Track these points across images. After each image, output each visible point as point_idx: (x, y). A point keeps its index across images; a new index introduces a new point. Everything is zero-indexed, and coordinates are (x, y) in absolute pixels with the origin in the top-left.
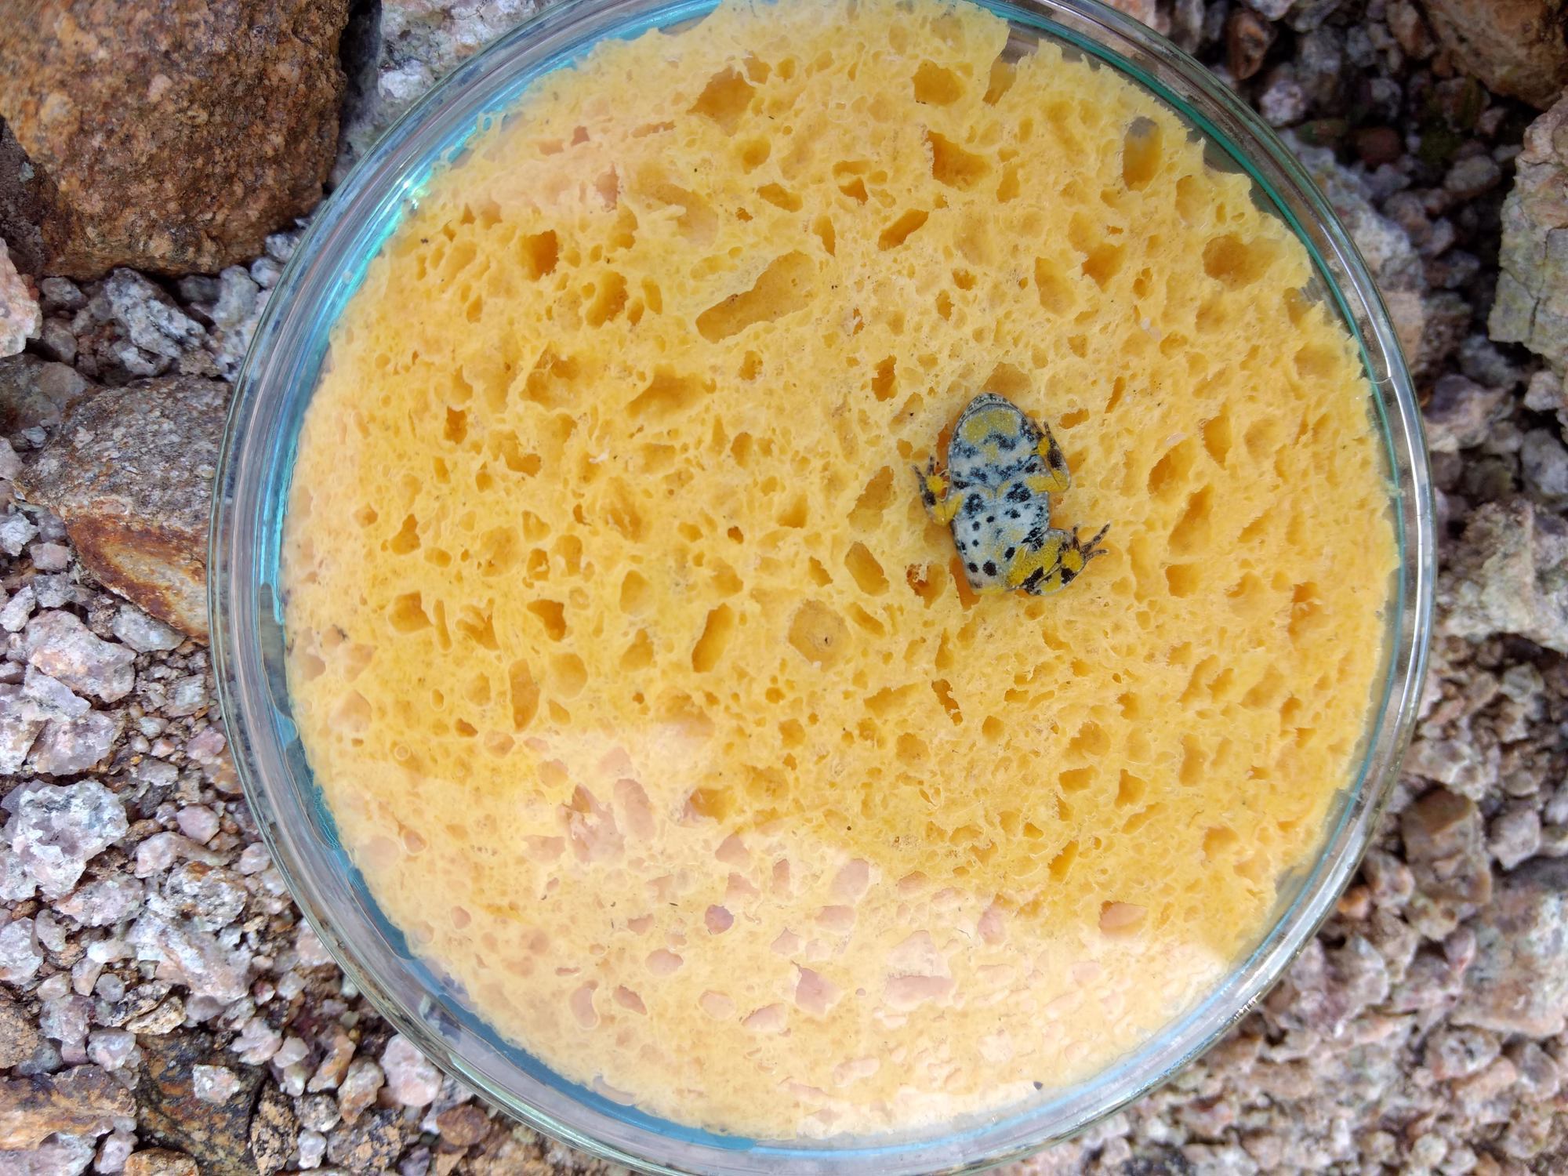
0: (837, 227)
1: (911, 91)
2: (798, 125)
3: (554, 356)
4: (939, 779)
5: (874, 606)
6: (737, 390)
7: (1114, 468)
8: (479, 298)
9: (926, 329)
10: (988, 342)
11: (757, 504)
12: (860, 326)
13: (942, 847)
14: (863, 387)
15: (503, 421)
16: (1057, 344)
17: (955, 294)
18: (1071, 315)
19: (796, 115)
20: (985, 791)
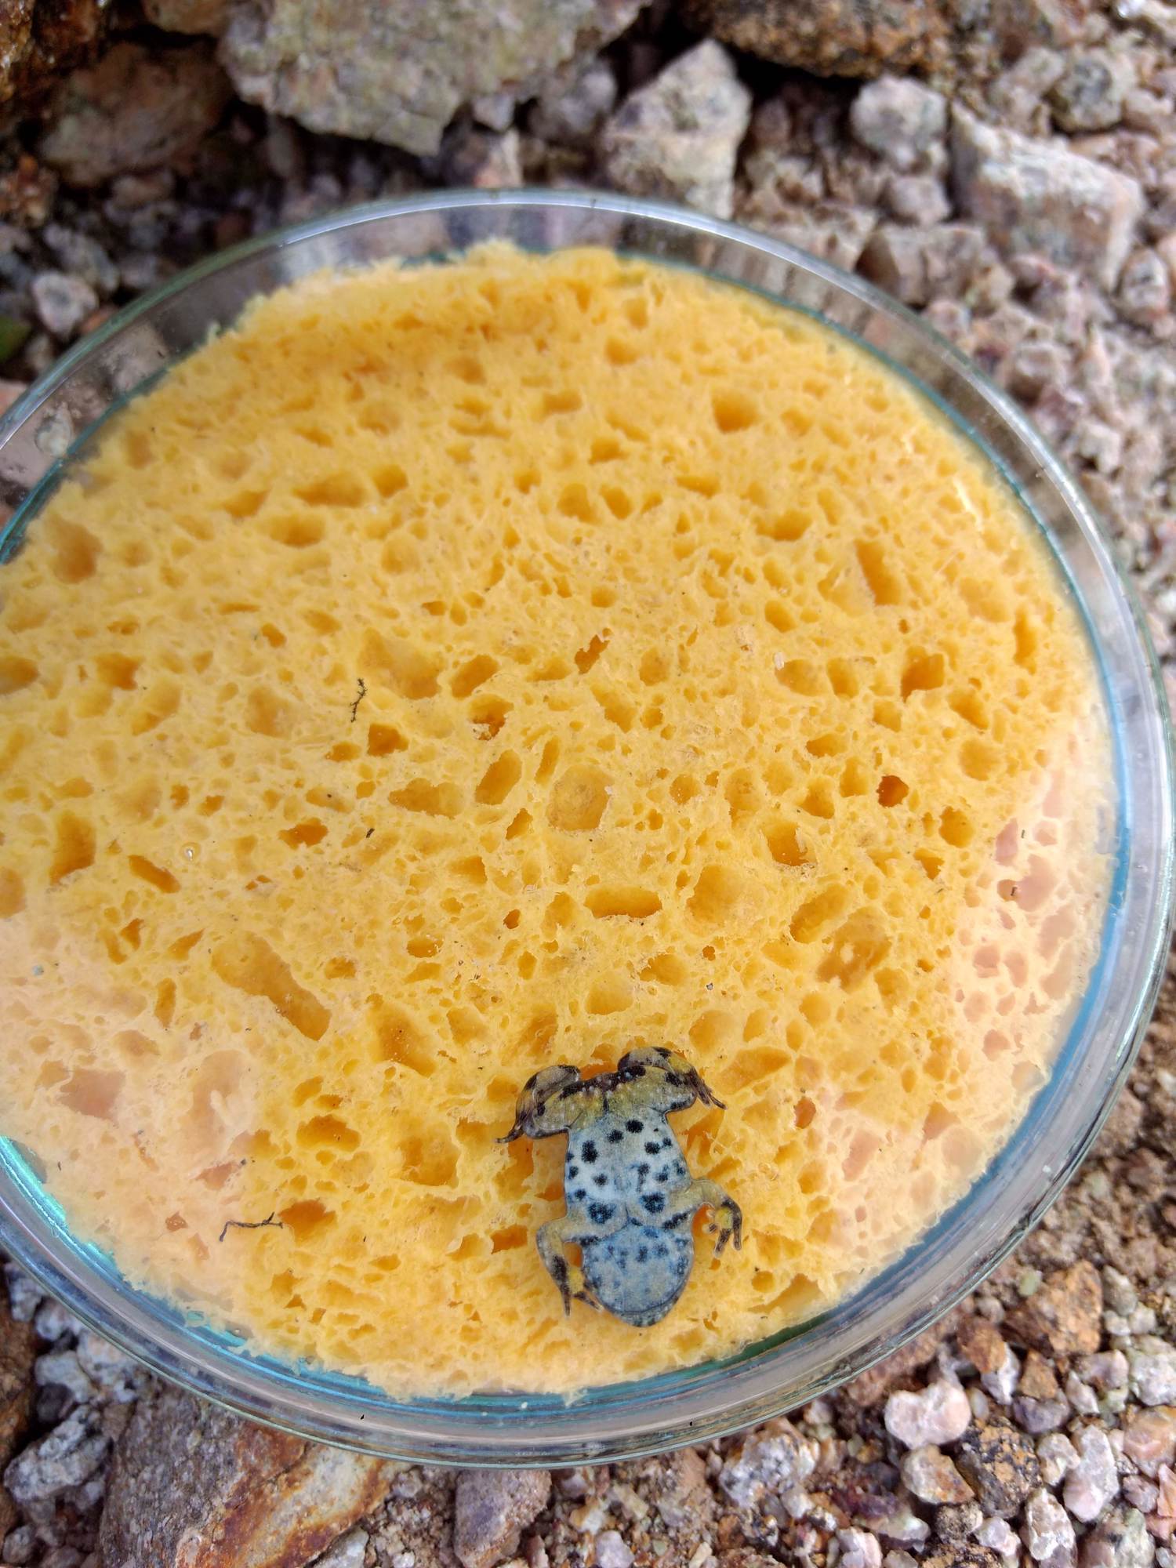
1: (18, 917)
3: (405, 1168)
4: (671, 630)
5: (530, 760)
6: (368, 973)
7: (308, 582)
8: (373, 1263)
11: (474, 910)
12: (263, 879)
13: (733, 604)
14: (321, 852)
16: (208, 682)
17: (195, 800)
18: (177, 679)
20: (664, 583)
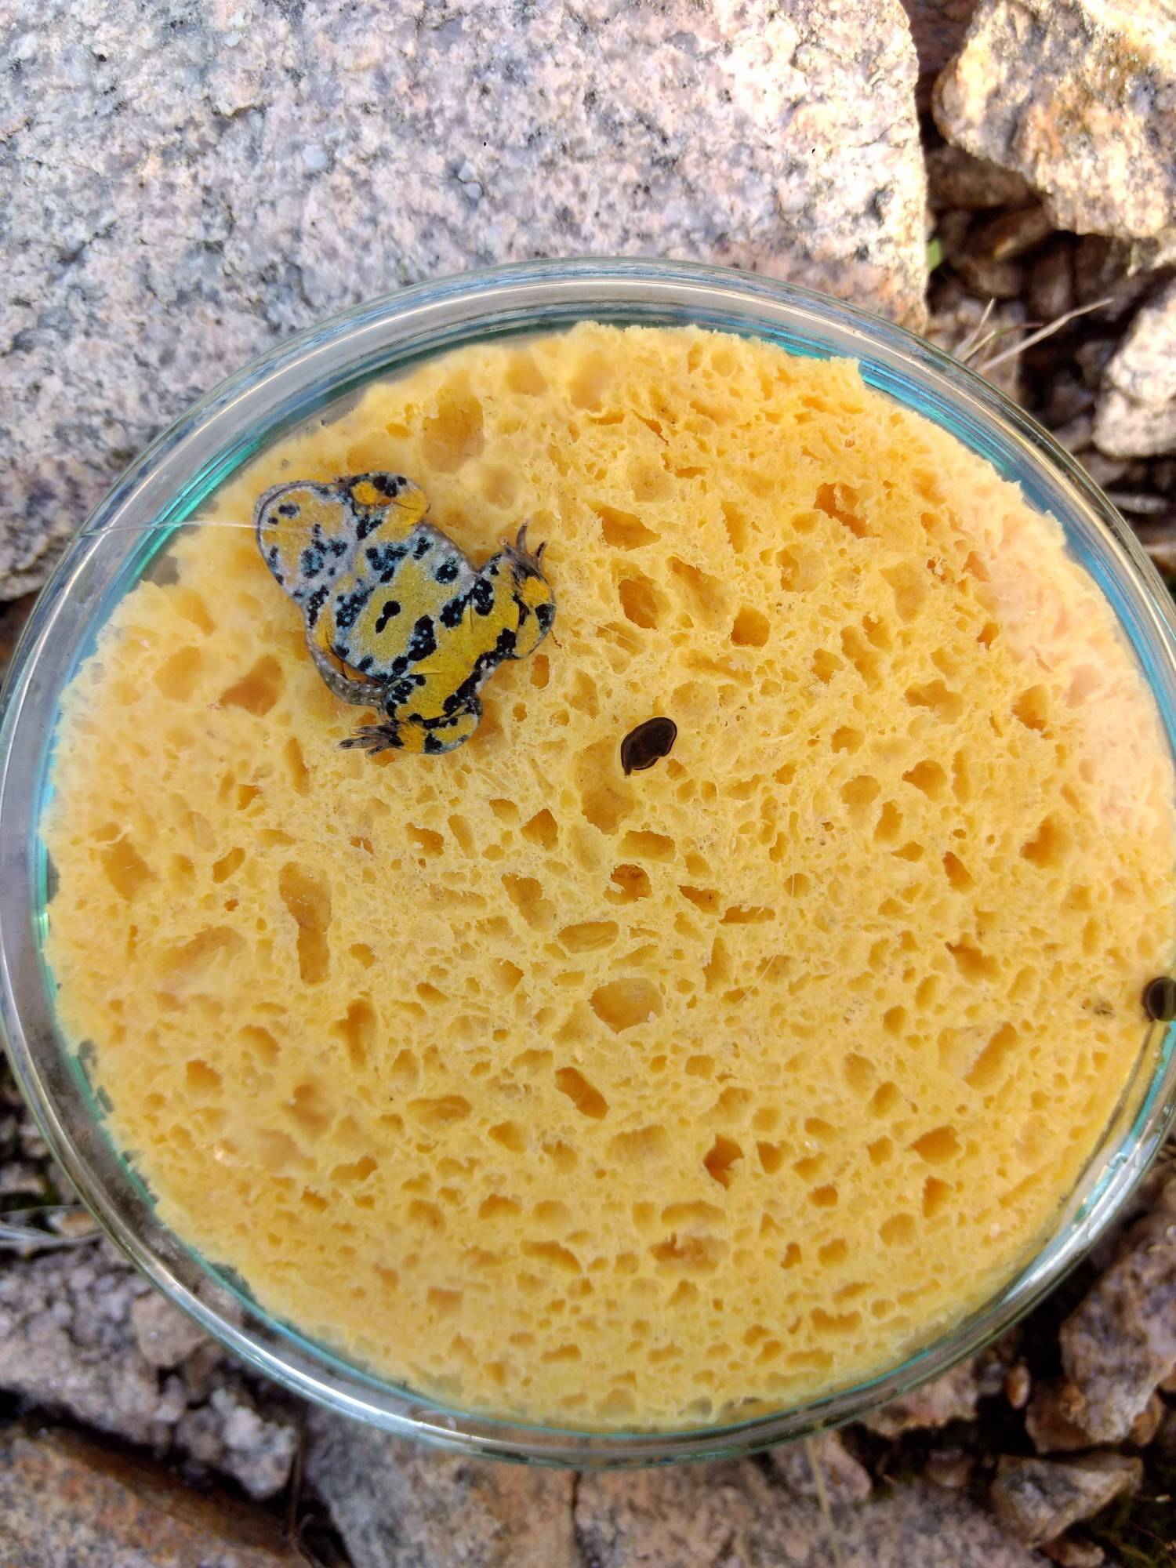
0: (272, 826)
2: (170, 820)
19: (160, 816)
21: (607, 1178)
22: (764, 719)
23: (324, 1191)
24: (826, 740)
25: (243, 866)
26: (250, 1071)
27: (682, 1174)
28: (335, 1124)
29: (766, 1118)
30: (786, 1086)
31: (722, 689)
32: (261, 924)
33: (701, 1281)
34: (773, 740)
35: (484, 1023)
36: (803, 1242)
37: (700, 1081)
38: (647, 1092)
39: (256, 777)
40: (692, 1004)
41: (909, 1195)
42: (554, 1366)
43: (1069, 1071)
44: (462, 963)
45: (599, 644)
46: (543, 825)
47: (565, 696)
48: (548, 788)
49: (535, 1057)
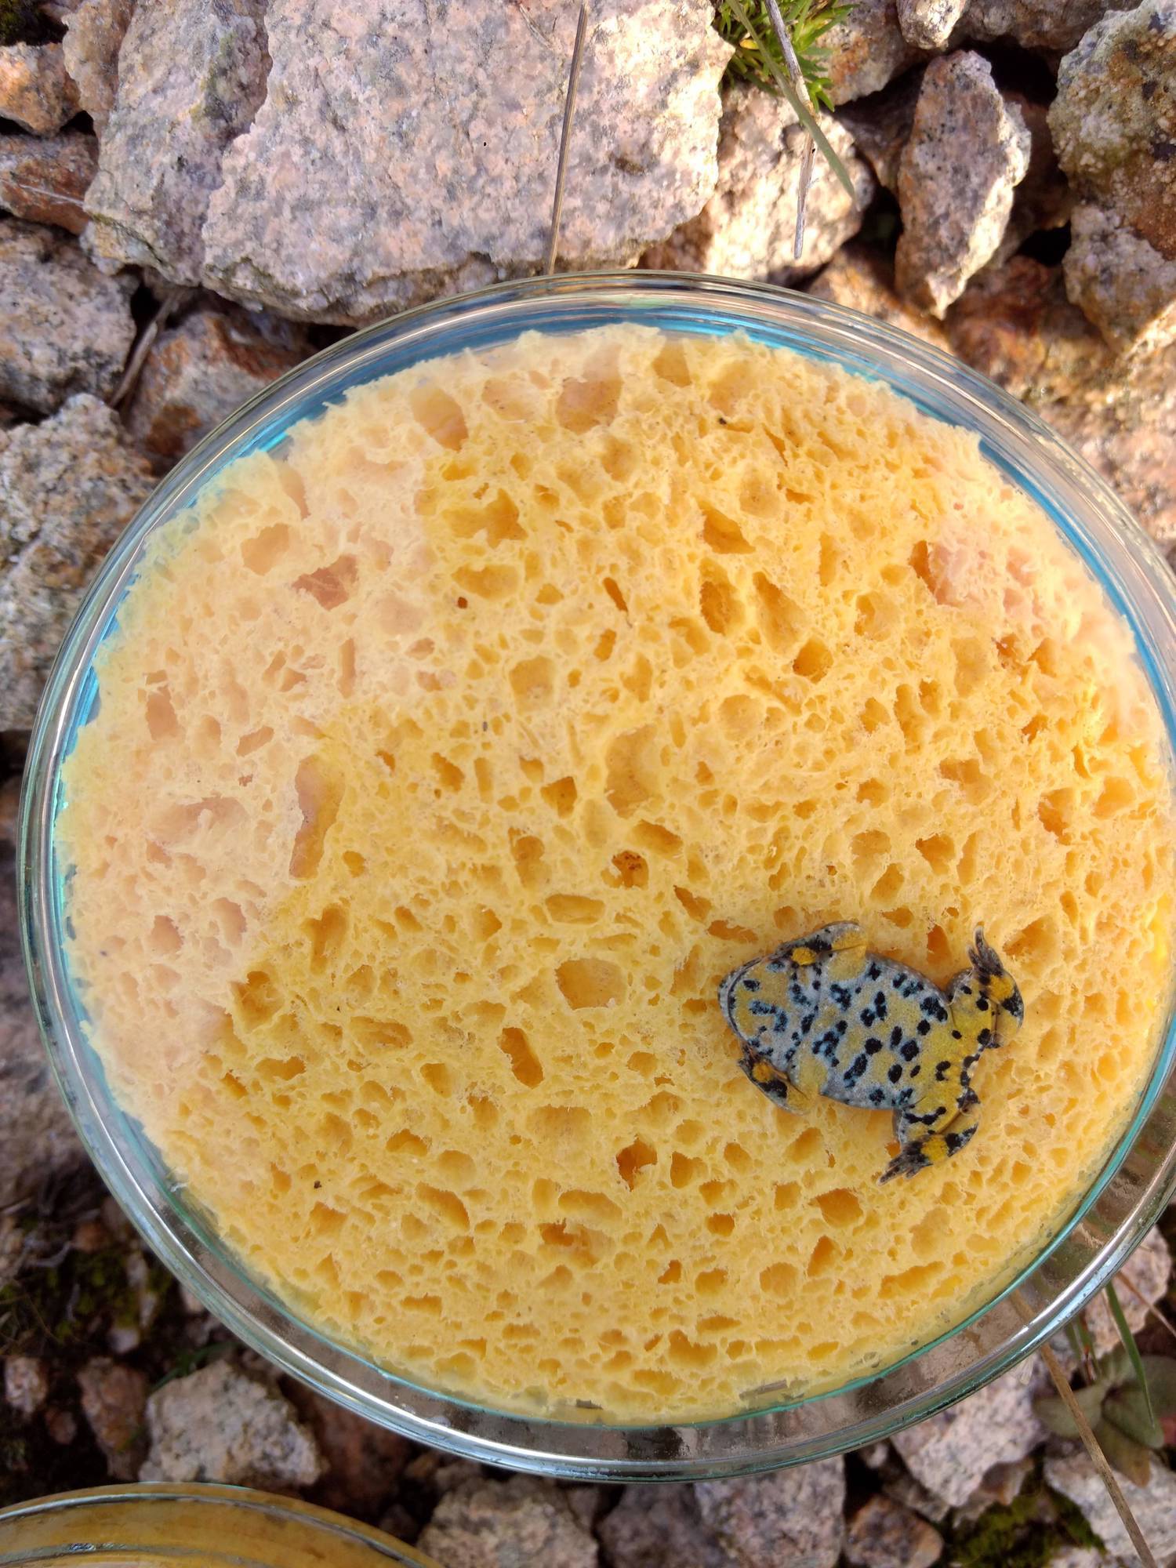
0: (306, 716)
2: (214, 683)
9: (434, 711)
10: (486, 667)
15: (252, 1057)
19: (206, 677)
21: (520, 1146)
22: (801, 750)
23: (246, 1079)
24: (853, 789)
25: (268, 745)
26: (213, 943)
27: (592, 1162)
28: (276, 1017)
29: (689, 1131)
30: (718, 1105)
31: (771, 710)
32: (268, 805)
33: (578, 1274)
34: (803, 773)
35: (450, 962)
36: (686, 1263)
37: (637, 1078)
38: (584, 1074)
39: (306, 666)
40: (653, 1002)
41: (800, 1247)
42: (413, 1313)
43: (988, 1172)
44: (447, 899)
45: (668, 635)
46: (564, 791)
47: (622, 675)
48: (579, 758)
49: (490, 1010)
